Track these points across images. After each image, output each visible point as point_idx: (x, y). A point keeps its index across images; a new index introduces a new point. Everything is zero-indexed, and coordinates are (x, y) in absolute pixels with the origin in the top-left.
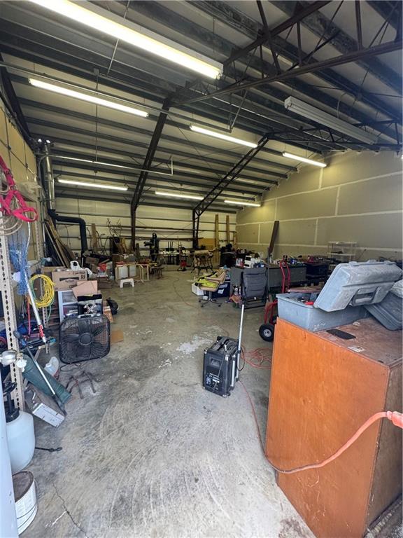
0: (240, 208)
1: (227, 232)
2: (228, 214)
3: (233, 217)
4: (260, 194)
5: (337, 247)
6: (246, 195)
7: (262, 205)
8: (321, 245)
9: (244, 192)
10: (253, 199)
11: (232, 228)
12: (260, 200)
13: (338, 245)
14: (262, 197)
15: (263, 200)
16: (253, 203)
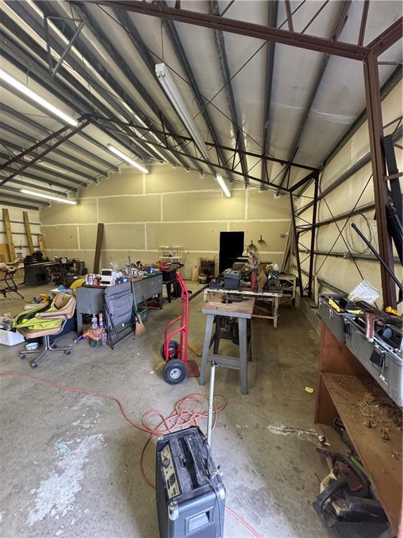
0: (46, 203)
1: (27, 234)
2: (25, 210)
3: (33, 216)
4: (75, 190)
5: (166, 251)
6: (54, 188)
7: (79, 202)
8: (151, 249)
9: (51, 183)
10: (65, 194)
11: (34, 229)
12: (75, 197)
13: (167, 249)
14: (77, 194)
15: (80, 197)
16: (64, 198)
